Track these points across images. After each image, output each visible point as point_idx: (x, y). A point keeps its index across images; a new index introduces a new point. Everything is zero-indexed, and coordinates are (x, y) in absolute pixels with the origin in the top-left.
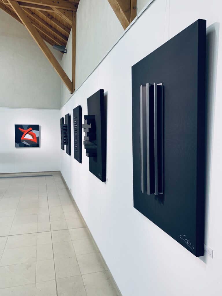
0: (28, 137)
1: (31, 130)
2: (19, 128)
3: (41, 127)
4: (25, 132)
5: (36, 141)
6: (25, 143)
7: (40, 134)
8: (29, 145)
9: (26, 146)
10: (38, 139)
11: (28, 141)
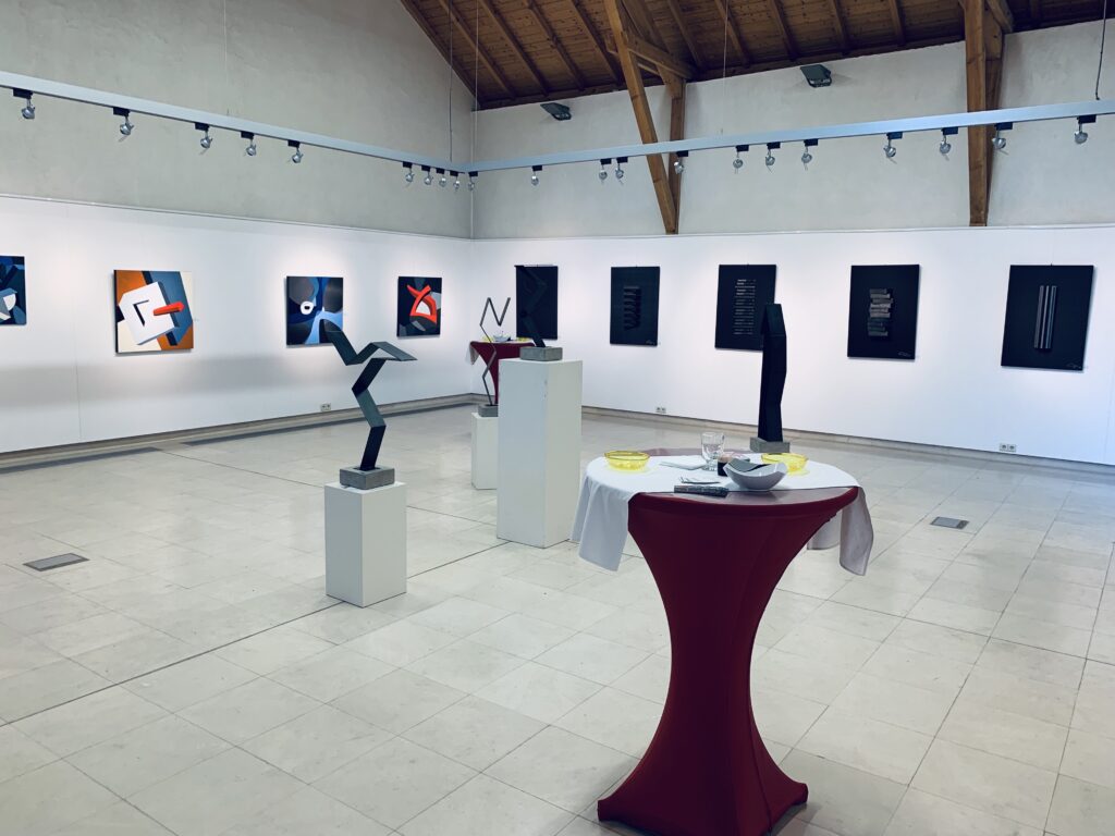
0: (422, 309)
2: (408, 287)
3: (443, 282)
4: (417, 295)
5: (434, 318)
6: (416, 324)
7: (441, 301)
8: (422, 329)
9: (418, 333)
10: (438, 314)
11: (421, 318)
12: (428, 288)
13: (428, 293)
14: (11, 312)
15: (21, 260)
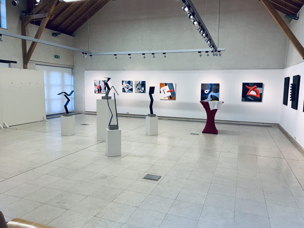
0: (253, 93)
2: (246, 86)
3: (264, 84)
4: (250, 89)
5: (259, 96)
6: (249, 97)
7: (263, 91)
8: (253, 99)
9: (250, 100)
10: (261, 95)
11: (252, 96)
12: (255, 86)
13: (256, 88)
14: (143, 91)
15: (145, 82)
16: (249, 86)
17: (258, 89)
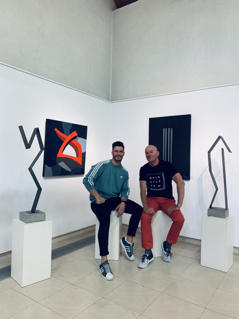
0: (69, 151)
1: (75, 138)
2: (56, 129)
4: (65, 139)
6: (62, 165)
7: (86, 146)
8: (69, 170)
9: (63, 173)
10: (84, 157)
11: (68, 160)
12: (75, 134)
16: (62, 131)
17: (80, 140)
